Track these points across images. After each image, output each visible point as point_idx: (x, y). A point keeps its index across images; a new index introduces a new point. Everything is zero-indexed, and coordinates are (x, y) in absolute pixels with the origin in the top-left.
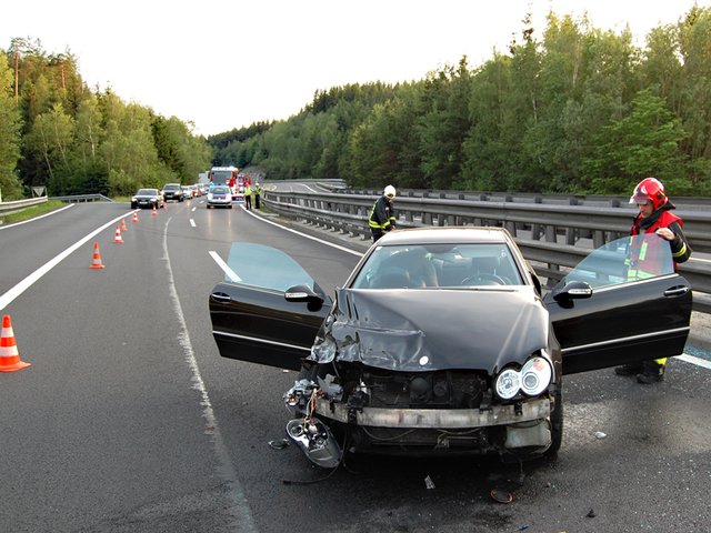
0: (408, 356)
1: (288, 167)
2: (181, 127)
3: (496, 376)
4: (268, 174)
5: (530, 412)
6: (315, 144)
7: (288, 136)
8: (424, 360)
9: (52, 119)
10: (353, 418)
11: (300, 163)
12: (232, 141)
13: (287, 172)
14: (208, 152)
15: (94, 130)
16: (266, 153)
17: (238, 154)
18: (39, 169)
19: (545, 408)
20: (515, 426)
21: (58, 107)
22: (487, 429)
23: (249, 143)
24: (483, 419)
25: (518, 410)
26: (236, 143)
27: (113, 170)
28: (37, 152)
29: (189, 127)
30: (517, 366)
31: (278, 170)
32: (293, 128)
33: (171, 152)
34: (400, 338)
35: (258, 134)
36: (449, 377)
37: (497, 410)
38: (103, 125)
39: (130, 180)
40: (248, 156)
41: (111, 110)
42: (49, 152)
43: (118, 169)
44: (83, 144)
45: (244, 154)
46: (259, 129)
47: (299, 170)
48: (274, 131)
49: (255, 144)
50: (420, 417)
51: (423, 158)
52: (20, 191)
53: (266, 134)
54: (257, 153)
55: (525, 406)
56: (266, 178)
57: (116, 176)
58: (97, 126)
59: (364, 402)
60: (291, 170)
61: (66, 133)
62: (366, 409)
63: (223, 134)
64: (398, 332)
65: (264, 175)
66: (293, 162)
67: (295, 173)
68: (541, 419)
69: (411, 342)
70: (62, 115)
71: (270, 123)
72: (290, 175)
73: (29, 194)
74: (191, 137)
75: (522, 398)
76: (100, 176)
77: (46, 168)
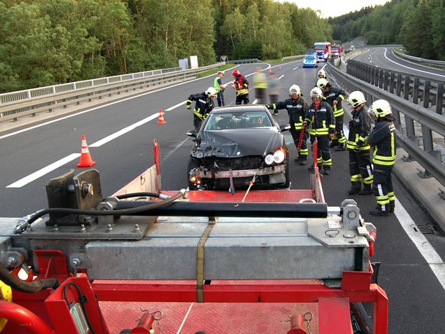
0: (232, 152)
1: (382, 37)
2: (313, 14)
3: (265, 157)
4: (369, 41)
5: (277, 169)
6: (399, 21)
7: (383, 16)
8: (239, 153)
9: (234, 17)
10: (213, 176)
11: (389, 34)
12: (348, 20)
13: (381, 40)
14: (330, 29)
15: (255, 23)
16: (369, 28)
17: (352, 28)
18: (228, 44)
19: (282, 168)
20: (272, 175)
21: (237, 10)
22: (263, 176)
23: (359, 21)
24: (261, 172)
25: (273, 168)
26: (351, 21)
27: (264, 45)
28: (227, 35)
29: (318, 14)
30: (272, 154)
31: (375, 38)
32: (387, 11)
33: (302, 31)
34: (229, 146)
35: (364, 16)
36: (248, 159)
37: (266, 169)
38: (261, 19)
39: (274, 50)
40: (358, 29)
41: (266, 9)
42: (233, 35)
43: (267, 44)
44: (250, 30)
45: (355, 28)
46: (366, 11)
47: (388, 38)
48: (375, 13)
49: (363, 22)
50: (238, 173)
51: (434, 35)
52: (214, 59)
53: (370, 15)
54: (363, 28)
55: (275, 167)
56: (368, 44)
57: (266, 48)
58: (257, 20)
59: (217, 170)
60: (383, 39)
61: (241, 24)
62: (219, 172)
63: (343, 16)
64: (228, 144)
65: (367, 42)
66: (385, 33)
67: (386, 40)
68: (282, 172)
69: (233, 148)
70: (239, 15)
71: (374, 7)
72: (383, 41)
73: (219, 60)
74: (319, 20)
75: (274, 164)
76: (258, 48)
77: (231, 44)
